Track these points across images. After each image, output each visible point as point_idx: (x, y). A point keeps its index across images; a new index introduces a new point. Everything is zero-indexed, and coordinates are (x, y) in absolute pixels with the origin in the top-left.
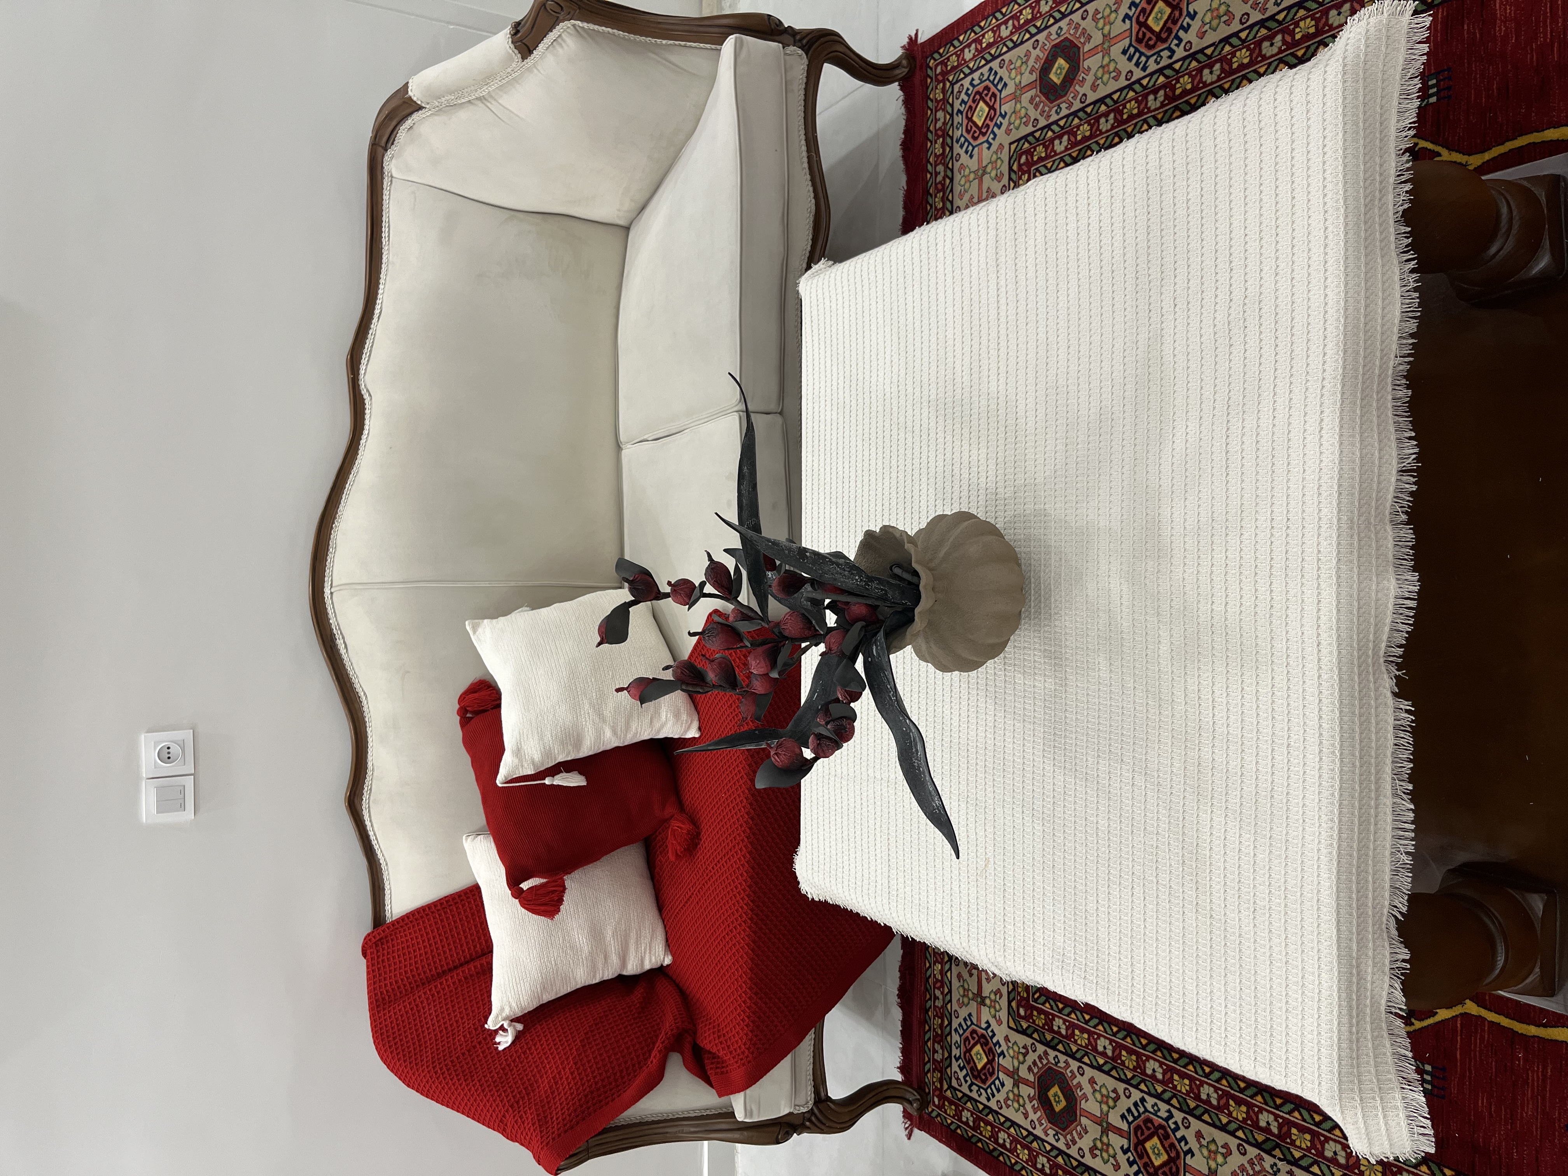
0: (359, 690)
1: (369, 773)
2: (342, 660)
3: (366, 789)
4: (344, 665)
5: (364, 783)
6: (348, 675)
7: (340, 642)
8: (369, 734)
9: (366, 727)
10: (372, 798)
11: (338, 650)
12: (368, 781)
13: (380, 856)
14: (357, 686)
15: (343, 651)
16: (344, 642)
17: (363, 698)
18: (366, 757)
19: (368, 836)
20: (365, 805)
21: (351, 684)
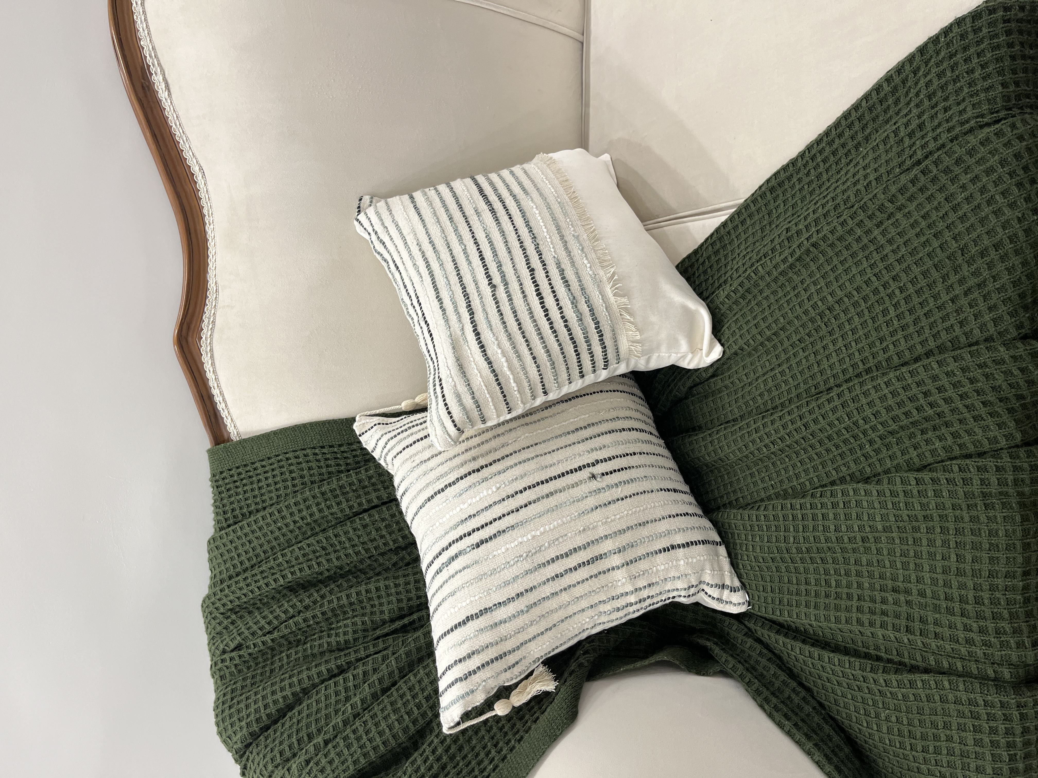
0: (191, 162)
1: (211, 296)
2: (162, 110)
3: (206, 320)
4: (165, 119)
5: (204, 312)
7: (157, 79)
8: (210, 234)
9: (204, 224)
10: (216, 336)
11: (155, 93)
12: (208, 309)
14: (187, 155)
15: (162, 95)
16: (165, 79)
17: (199, 176)
18: (206, 272)
20: (204, 348)
21: (179, 152)
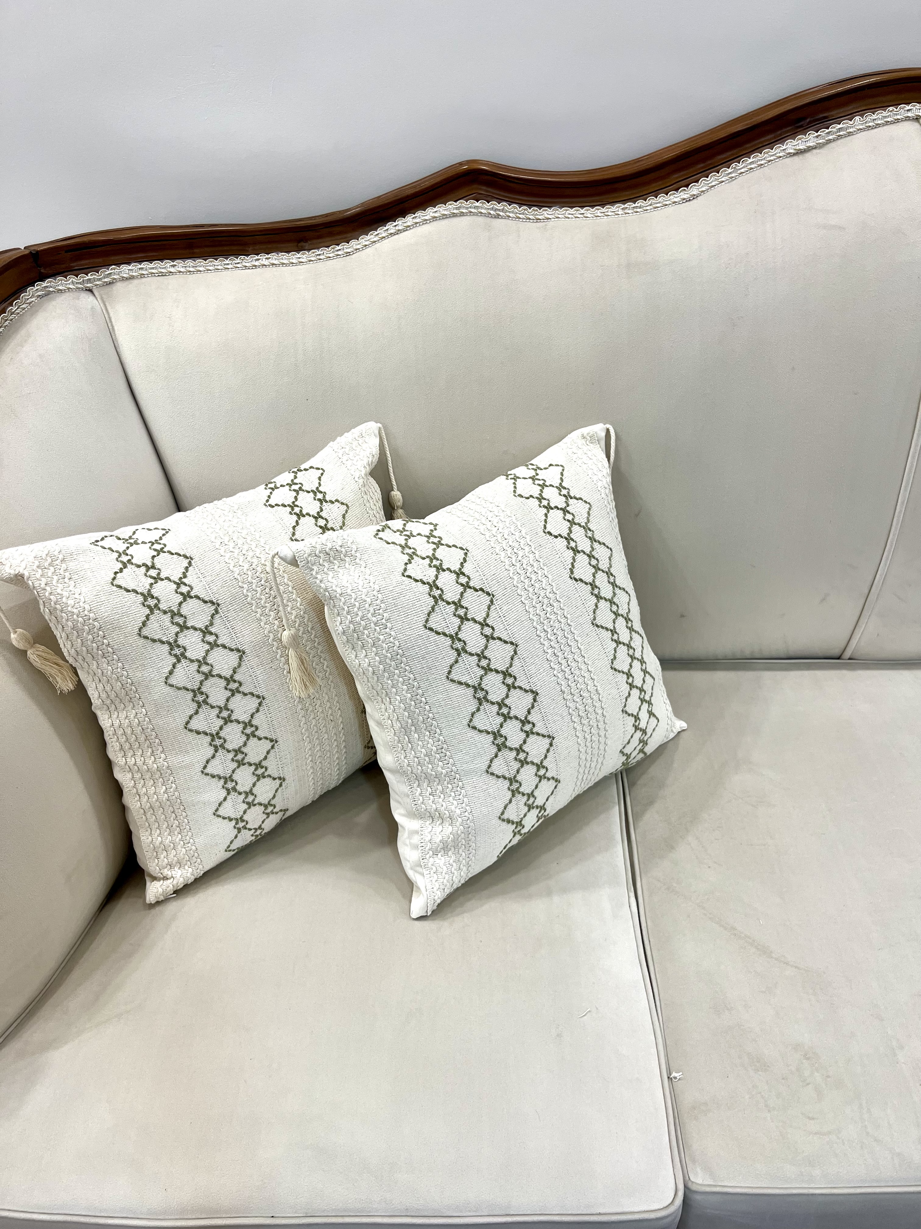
1: (532, 212)
2: (771, 144)
3: (499, 206)
4: (758, 149)
5: (511, 203)
6: (737, 158)
8: (610, 209)
9: (624, 201)
11: (793, 135)
12: (514, 209)
13: (364, 240)
14: (713, 179)
16: (809, 149)
17: (683, 194)
19: (403, 213)
20: (464, 205)
21: (715, 168)
